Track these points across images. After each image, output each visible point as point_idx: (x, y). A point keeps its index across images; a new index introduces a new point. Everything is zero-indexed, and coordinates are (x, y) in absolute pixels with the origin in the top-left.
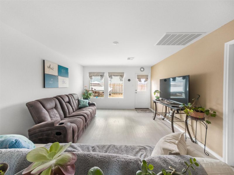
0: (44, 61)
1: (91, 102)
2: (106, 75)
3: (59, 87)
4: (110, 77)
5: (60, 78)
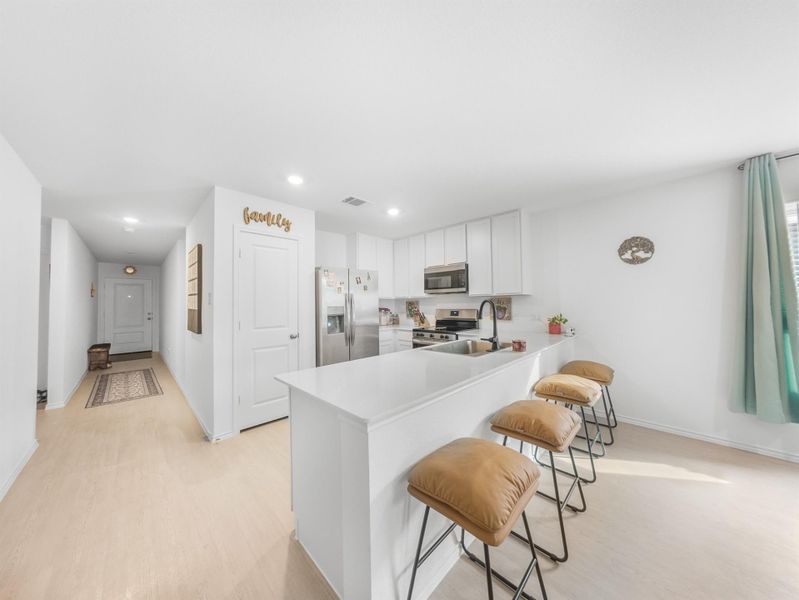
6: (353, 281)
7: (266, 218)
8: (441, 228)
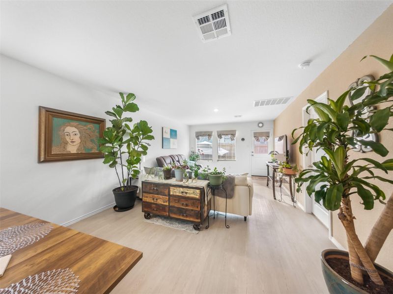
0: (163, 128)
1: (197, 164)
2: (215, 134)
3: (171, 148)
4: (218, 136)
5: (172, 140)
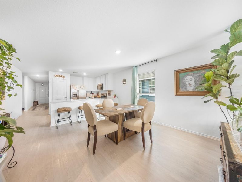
6: (79, 88)
7: (59, 76)
8: (99, 76)
